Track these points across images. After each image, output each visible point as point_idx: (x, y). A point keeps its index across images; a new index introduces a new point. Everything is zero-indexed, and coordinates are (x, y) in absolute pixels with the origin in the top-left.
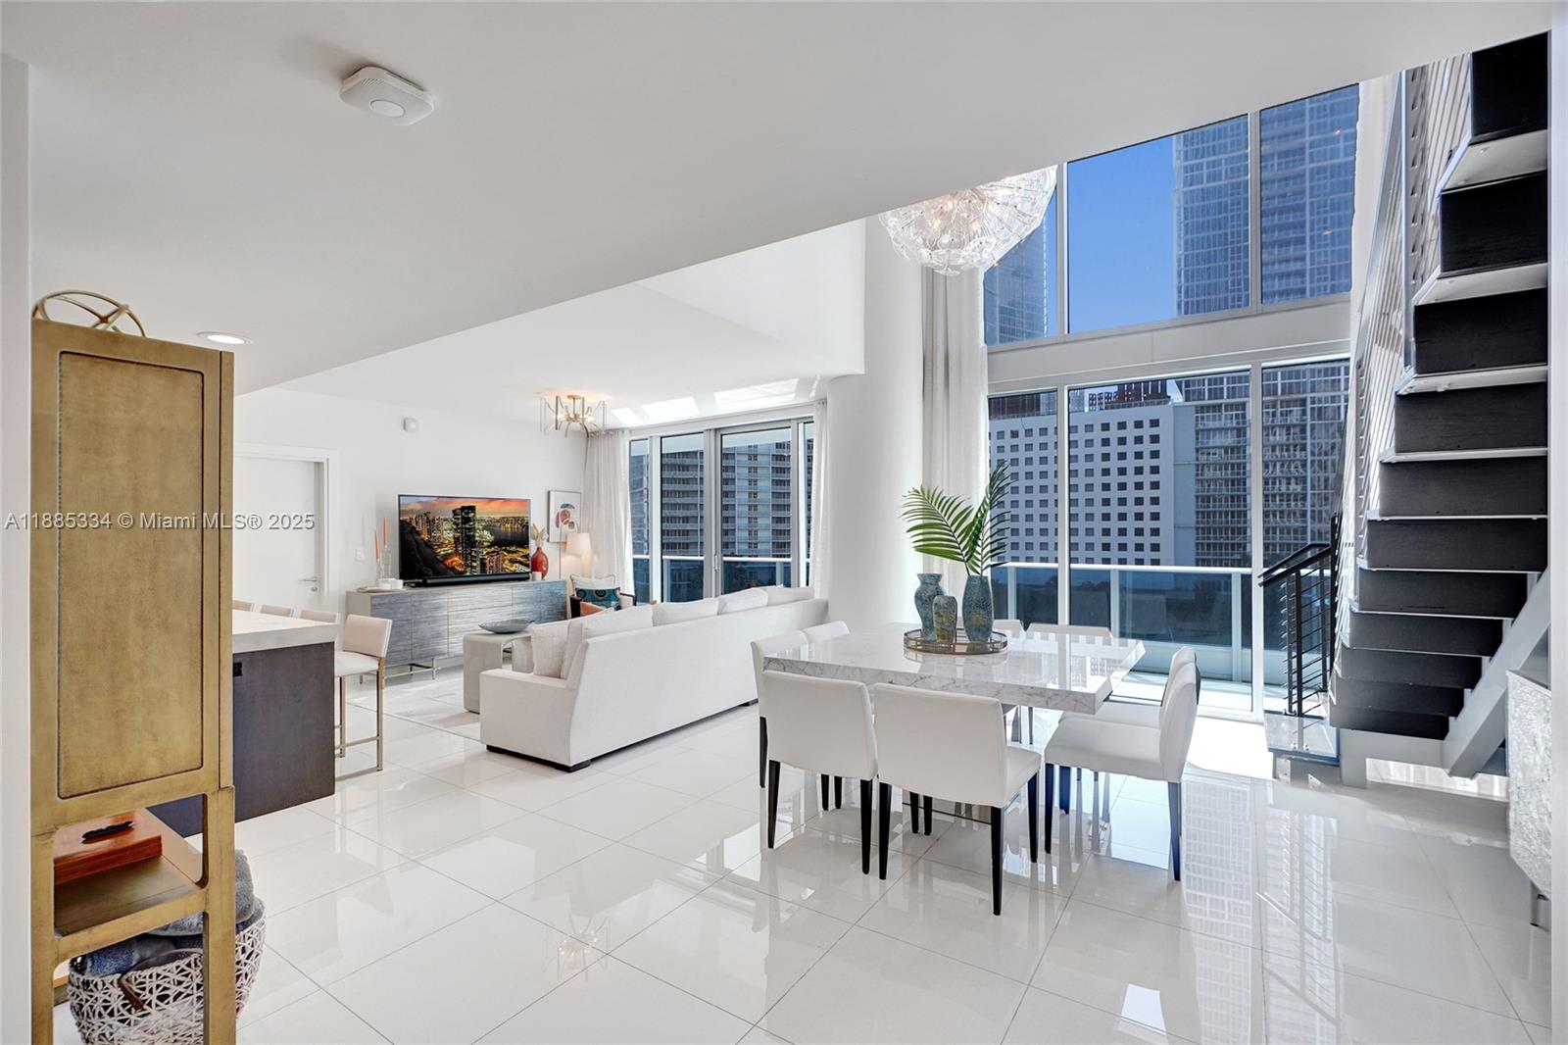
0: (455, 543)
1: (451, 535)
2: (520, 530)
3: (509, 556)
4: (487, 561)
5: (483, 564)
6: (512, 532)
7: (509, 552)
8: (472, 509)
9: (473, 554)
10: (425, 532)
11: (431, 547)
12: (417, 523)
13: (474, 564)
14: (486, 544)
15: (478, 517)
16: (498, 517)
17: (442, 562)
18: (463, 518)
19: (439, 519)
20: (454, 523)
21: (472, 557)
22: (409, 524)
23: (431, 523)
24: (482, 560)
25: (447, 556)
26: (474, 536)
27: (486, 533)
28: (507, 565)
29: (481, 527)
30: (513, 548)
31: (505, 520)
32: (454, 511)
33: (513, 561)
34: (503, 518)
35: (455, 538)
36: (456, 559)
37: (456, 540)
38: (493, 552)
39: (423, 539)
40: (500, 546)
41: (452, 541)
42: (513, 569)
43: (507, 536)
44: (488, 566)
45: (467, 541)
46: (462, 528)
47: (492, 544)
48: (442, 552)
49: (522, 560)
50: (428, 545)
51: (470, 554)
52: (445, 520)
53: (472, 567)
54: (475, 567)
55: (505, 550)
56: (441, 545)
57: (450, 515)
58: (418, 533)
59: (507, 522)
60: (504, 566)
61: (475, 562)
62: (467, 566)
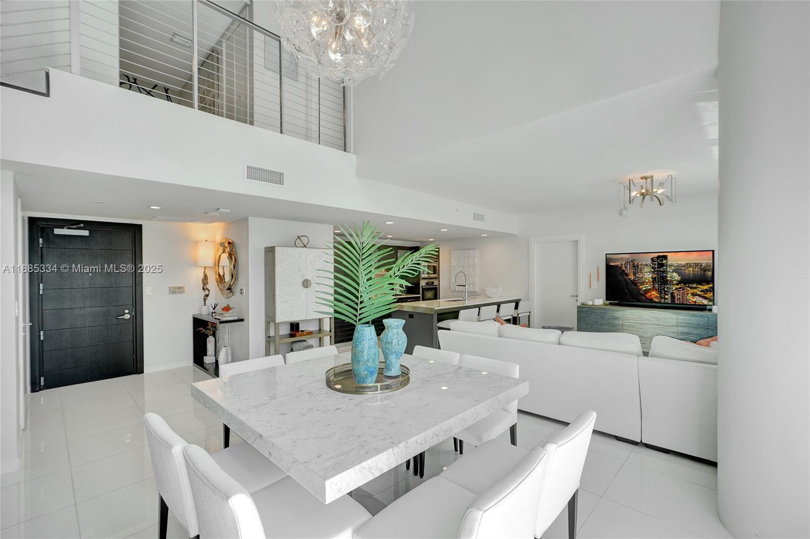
0: (653, 281)
1: (650, 276)
2: (699, 272)
3: (691, 291)
4: (676, 295)
5: (673, 297)
6: (693, 274)
7: (692, 288)
8: (665, 257)
9: (666, 289)
10: (632, 274)
11: (636, 284)
12: (626, 267)
13: (667, 297)
14: (675, 282)
15: (669, 263)
16: (683, 263)
17: (644, 295)
18: (659, 264)
19: (641, 265)
20: (653, 268)
21: (665, 291)
22: (621, 268)
23: (636, 267)
24: (672, 294)
25: (647, 291)
26: (666, 277)
27: (675, 274)
28: (690, 297)
29: (671, 270)
30: (694, 285)
31: (688, 265)
32: (652, 259)
33: (694, 295)
34: (687, 264)
35: (653, 278)
36: (654, 293)
37: (654, 279)
38: (680, 288)
39: (630, 279)
40: (685, 284)
41: (651, 280)
42: (694, 300)
43: (690, 277)
44: (676, 297)
45: (661, 280)
46: (658, 271)
47: (679, 283)
48: (643, 288)
49: (700, 293)
50: (634, 283)
51: (664, 289)
52: (646, 265)
53: (665, 299)
54: (667, 299)
55: (688, 287)
56: (642, 284)
57: (650, 262)
58: (627, 275)
59: (690, 266)
60: (688, 298)
61: (667, 295)
62: (662, 298)
